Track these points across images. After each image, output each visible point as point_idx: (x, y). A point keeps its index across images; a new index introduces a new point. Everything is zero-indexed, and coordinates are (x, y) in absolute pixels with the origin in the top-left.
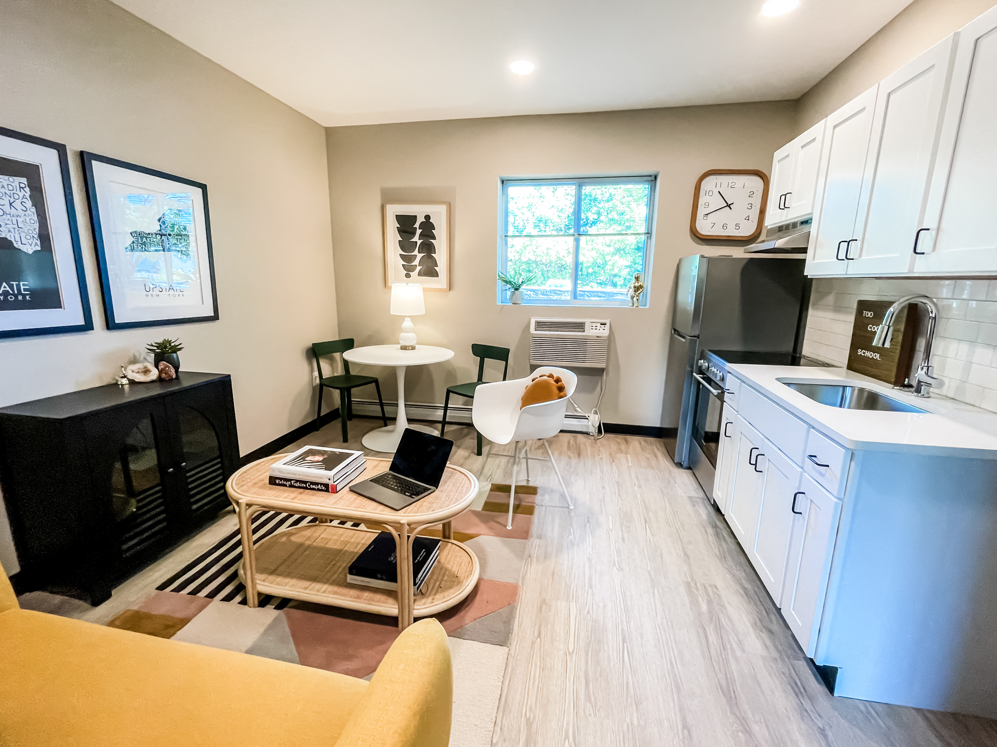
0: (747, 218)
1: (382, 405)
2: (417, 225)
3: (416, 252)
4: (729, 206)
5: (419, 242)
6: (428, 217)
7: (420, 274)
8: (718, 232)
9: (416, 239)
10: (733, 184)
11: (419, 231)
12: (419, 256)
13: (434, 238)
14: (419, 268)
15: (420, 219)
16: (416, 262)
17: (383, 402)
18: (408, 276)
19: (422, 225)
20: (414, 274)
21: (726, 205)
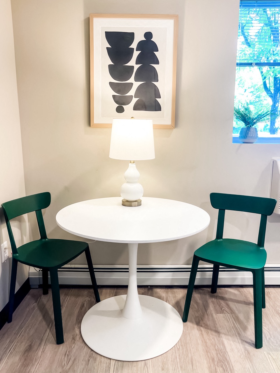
1: (92, 271)
2: (134, 45)
3: (132, 80)
5: (136, 67)
6: (148, 35)
7: (136, 108)
9: (132, 63)
11: (136, 54)
12: (136, 84)
13: (157, 62)
14: (134, 100)
15: (139, 38)
16: (132, 92)
17: (94, 266)
18: (120, 110)
19: (141, 45)
20: (129, 108)
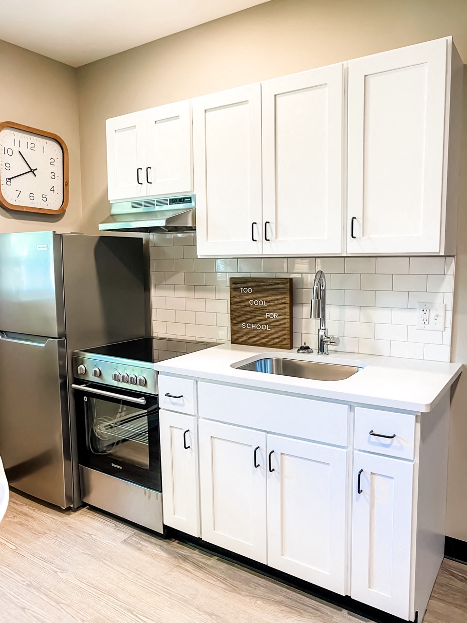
0: (52, 189)
4: (32, 171)
8: (24, 202)
10: (33, 145)
21: (29, 170)
